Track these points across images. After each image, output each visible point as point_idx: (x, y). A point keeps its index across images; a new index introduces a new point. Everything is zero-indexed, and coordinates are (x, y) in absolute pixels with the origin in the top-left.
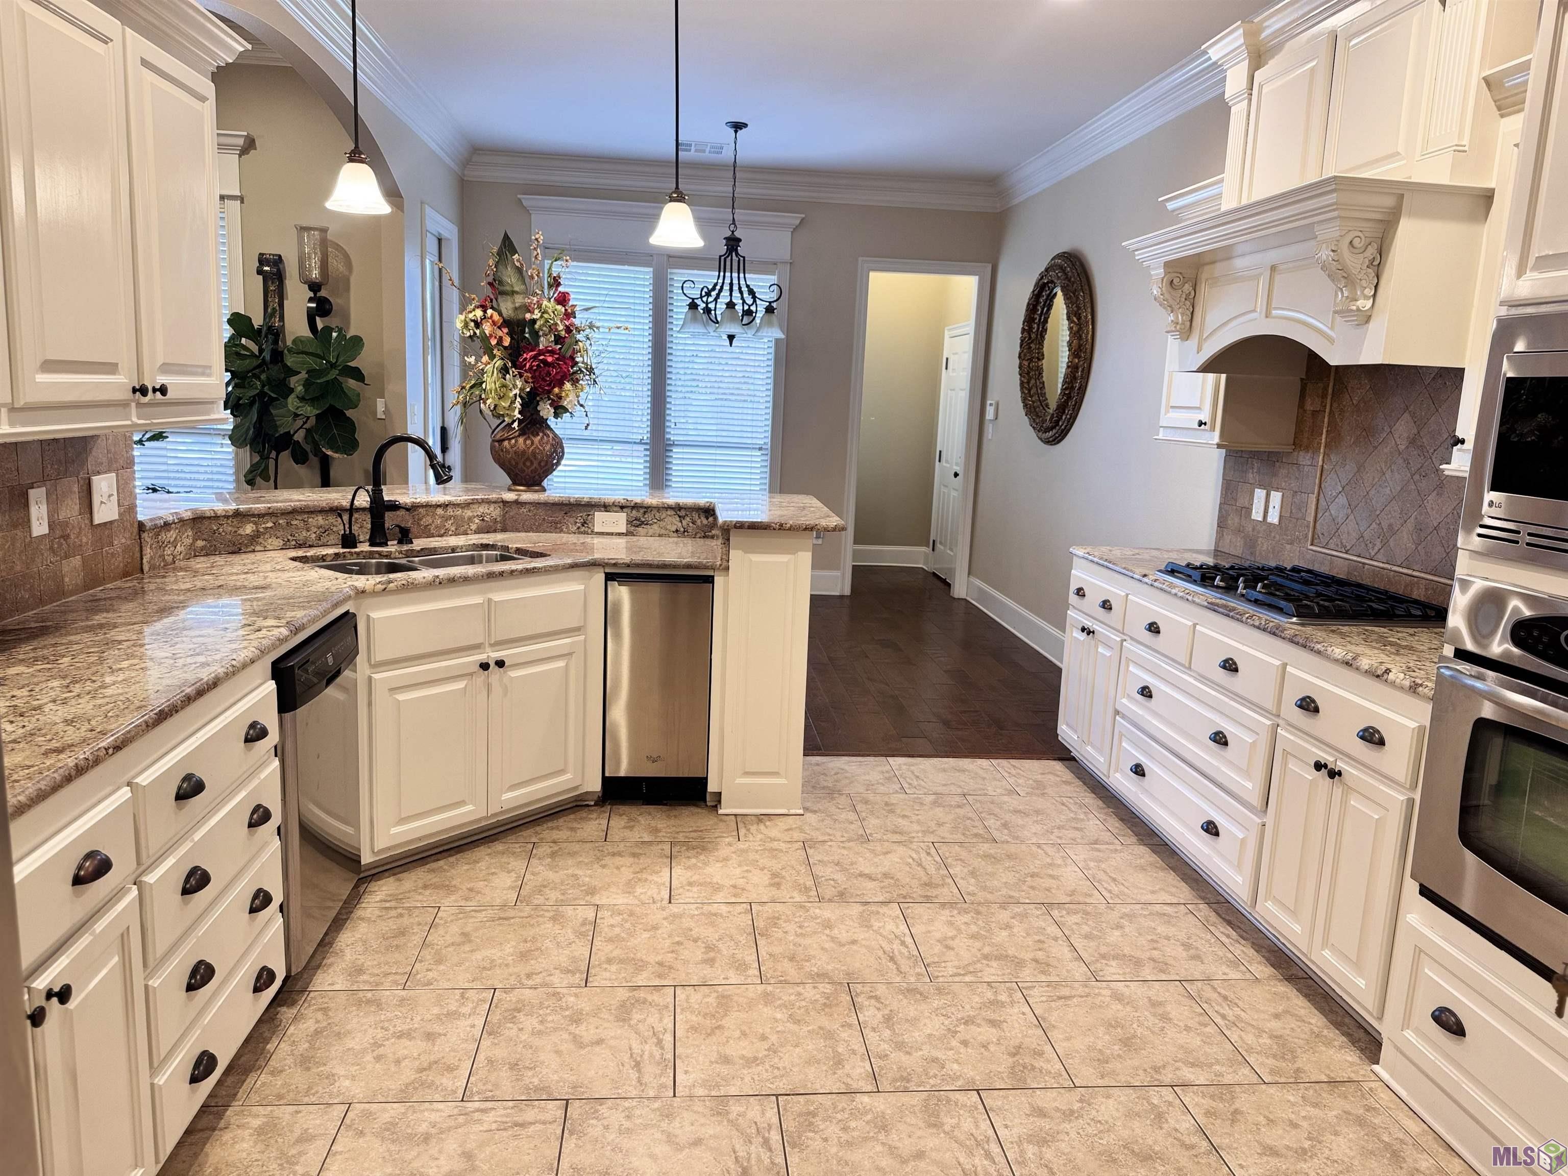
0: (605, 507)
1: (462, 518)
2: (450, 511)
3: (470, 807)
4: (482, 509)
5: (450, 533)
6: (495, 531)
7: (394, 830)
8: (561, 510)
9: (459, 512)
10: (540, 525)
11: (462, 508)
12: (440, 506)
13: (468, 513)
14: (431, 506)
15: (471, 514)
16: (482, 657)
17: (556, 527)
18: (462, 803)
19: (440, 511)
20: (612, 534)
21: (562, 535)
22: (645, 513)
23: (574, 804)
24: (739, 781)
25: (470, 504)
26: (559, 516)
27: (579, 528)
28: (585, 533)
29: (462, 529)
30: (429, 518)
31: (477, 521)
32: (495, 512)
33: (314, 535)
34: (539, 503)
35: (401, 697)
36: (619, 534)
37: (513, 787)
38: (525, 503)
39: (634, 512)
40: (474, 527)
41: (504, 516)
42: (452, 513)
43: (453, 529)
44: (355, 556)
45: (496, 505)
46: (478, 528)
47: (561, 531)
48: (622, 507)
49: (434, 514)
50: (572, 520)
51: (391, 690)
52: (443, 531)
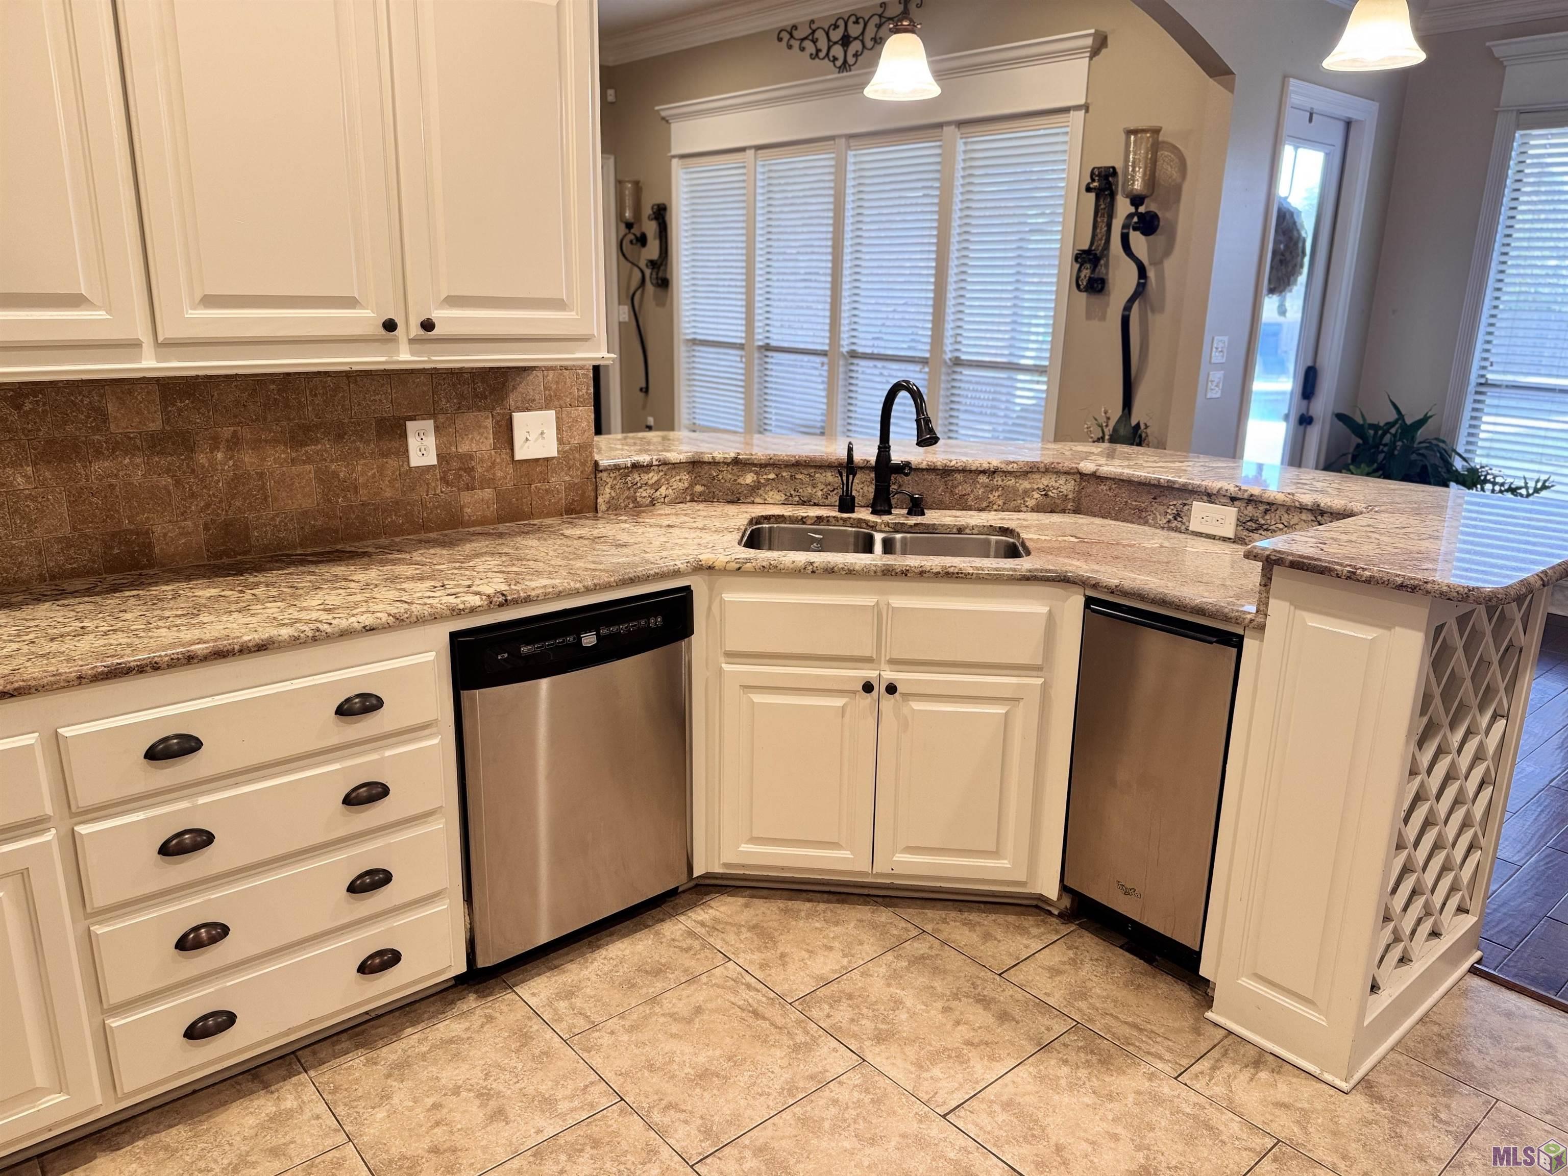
0: (1210, 496)
1: (1015, 490)
2: (998, 480)
3: (846, 854)
4: (1045, 481)
5: (995, 507)
6: (1063, 511)
7: (745, 847)
8: (1149, 493)
9: (1012, 482)
10: (1121, 510)
11: (1016, 477)
12: (984, 472)
13: (1025, 484)
14: (971, 471)
15: (1028, 486)
16: (870, 674)
17: (1139, 516)
18: (835, 845)
19: (983, 479)
20: (1213, 537)
21: (1146, 528)
22: (1266, 512)
23: (1034, 903)
24: (1245, 982)
25: (1027, 473)
26: (1145, 500)
27: (1169, 522)
28: (1177, 530)
29: (1013, 504)
30: (966, 486)
31: (1036, 495)
32: (1067, 486)
33: (820, 493)
34: (1123, 481)
35: (757, 698)
36: (1225, 539)
37: (910, 849)
38: (1107, 478)
39: (1250, 508)
40: (1031, 503)
41: (1079, 492)
42: (1000, 483)
43: (1000, 503)
44: (841, 522)
45: (1069, 477)
46: (1037, 505)
47: (1146, 523)
48: (1233, 499)
49: (975, 482)
50: (1162, 509)
51: (745, 687)
52: (985, 504)
